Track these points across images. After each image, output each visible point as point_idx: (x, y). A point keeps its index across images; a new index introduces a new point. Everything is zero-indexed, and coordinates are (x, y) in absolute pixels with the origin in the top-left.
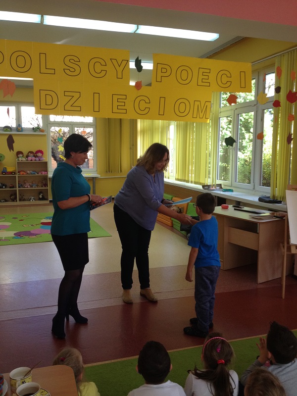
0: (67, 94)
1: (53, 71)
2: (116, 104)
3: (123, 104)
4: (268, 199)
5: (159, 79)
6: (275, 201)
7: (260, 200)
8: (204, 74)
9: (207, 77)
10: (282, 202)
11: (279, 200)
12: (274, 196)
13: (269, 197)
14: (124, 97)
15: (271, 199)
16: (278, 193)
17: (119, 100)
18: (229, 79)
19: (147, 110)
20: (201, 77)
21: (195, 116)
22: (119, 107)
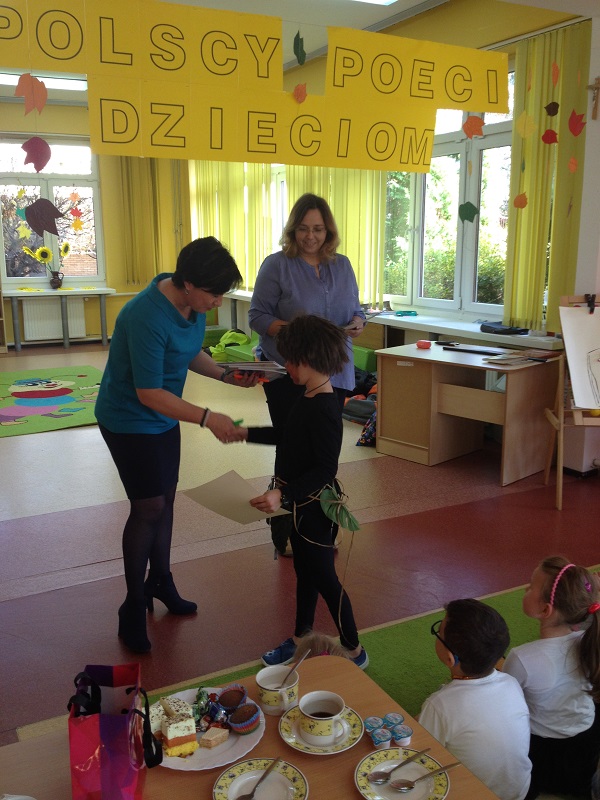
0: (156, 109)
1: (127, 59)
2: (255, 132)
3: (269, 132)
4: (498, 327)
5: (339, 82)
6: (513, 330)
7: (485, 328)
8: (423, 72)
9: (427, 80)
10: (530, 332)
11: (523, 327)
12: (512, 321)
13: (501, 323)
14: (272, 118)
15: (506, 325)
16: (520, 315)
17: (262, 125)
18: (468, 85)
19: (316, 145)
20: (417, 78)
21: (404, 160)
22: (262, 140)
